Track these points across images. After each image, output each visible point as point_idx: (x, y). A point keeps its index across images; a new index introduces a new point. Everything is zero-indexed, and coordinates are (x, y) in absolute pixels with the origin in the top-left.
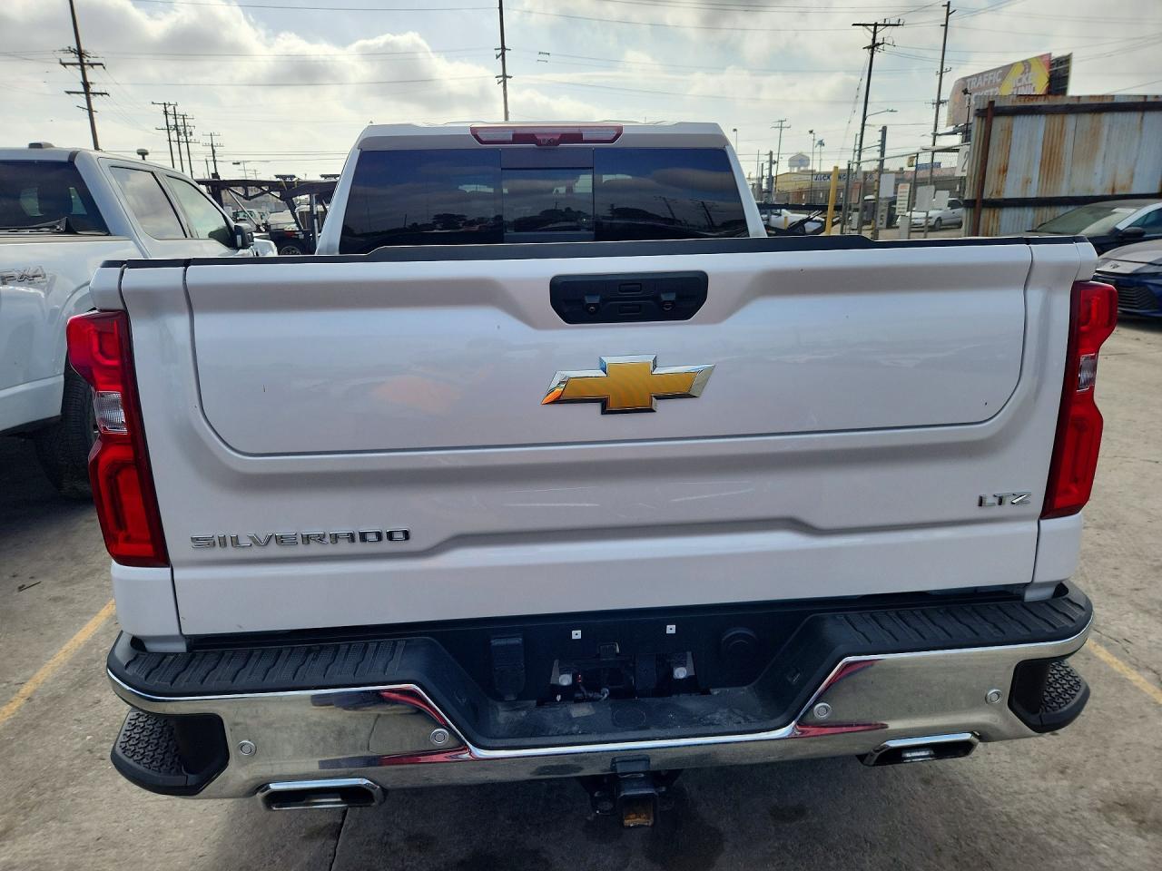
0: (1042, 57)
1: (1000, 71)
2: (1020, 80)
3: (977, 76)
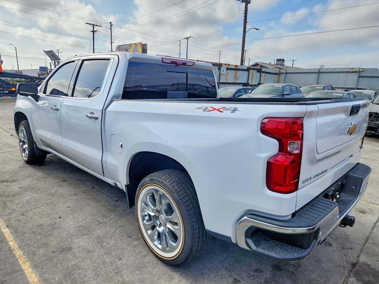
0: (139, 43)
1: (129, 45)
2: (135, 48)
3: (122, 45)
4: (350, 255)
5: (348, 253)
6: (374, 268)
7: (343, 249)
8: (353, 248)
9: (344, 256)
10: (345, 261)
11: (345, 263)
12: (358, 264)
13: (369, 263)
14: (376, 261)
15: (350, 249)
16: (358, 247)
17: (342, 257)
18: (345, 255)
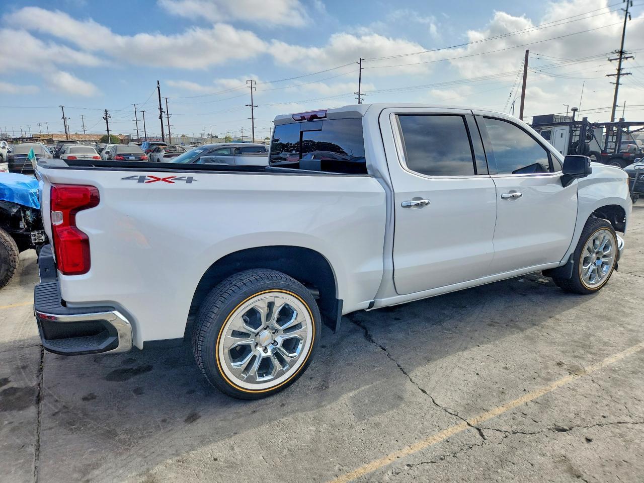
4: (51, 405)
5: (55, 406)
6: (13, 411)
7: (64, 406)
8: (53, 417)
9: (58, 399)
10: (53, 394)
11: (51, 392)
12: (34, 402)
13: (21, 412)
14: (12, 421)
15: (57, 413)
16: (47, 423)
17: (59, 397)
18: (57, 401)
